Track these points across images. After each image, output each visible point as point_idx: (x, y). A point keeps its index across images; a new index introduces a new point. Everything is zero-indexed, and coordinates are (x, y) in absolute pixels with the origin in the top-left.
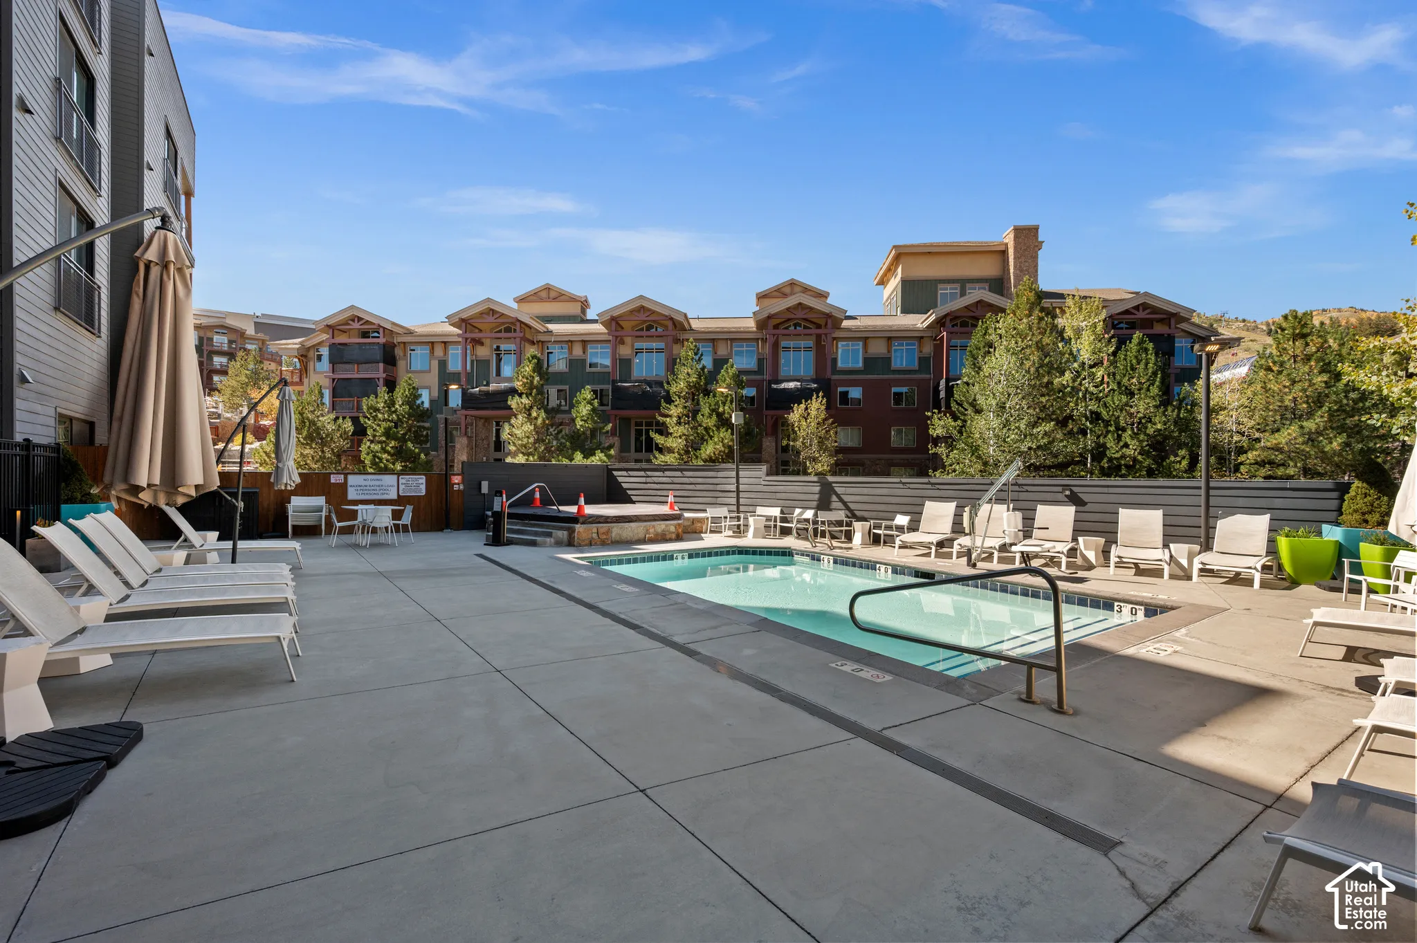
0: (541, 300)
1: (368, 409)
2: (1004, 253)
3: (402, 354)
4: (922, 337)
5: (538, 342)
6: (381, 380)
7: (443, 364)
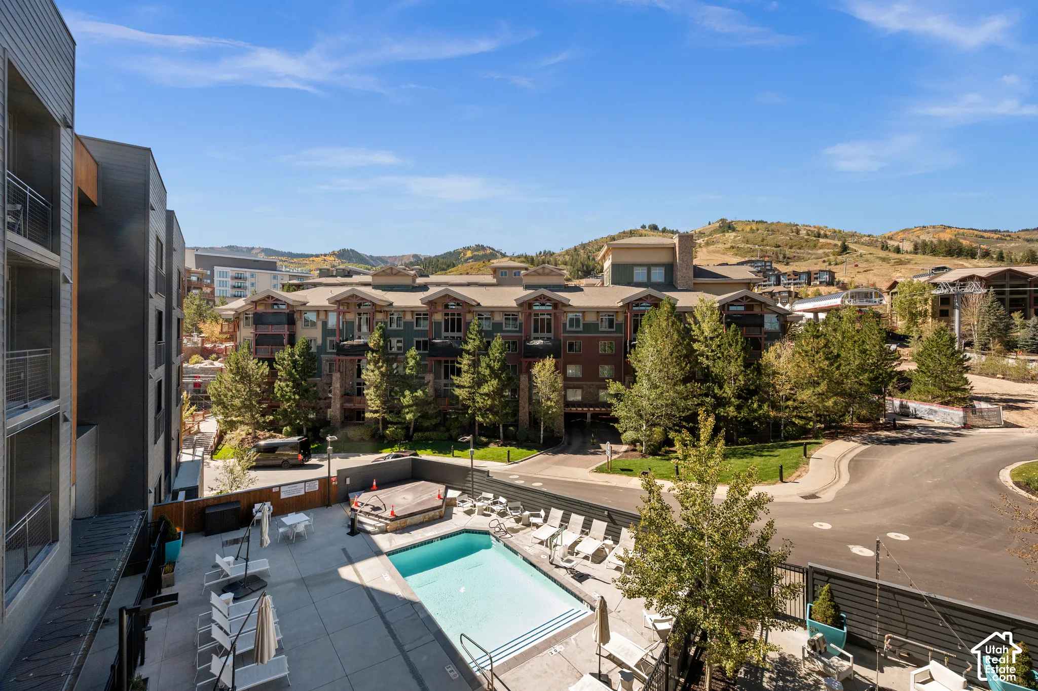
0: (387, 275)
1: (279, 359)
2: (674, 248)
3: (299, 317)
4: (617, 312)
5: (384, 311)
6: (286, 336)
7: (325, 324)
